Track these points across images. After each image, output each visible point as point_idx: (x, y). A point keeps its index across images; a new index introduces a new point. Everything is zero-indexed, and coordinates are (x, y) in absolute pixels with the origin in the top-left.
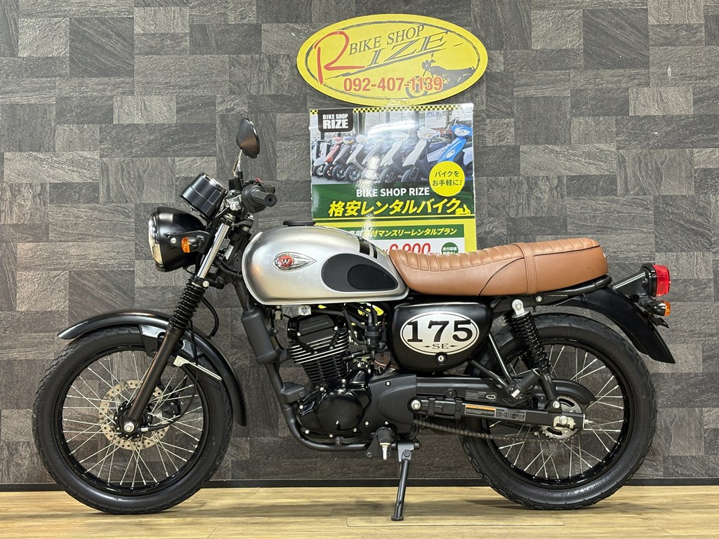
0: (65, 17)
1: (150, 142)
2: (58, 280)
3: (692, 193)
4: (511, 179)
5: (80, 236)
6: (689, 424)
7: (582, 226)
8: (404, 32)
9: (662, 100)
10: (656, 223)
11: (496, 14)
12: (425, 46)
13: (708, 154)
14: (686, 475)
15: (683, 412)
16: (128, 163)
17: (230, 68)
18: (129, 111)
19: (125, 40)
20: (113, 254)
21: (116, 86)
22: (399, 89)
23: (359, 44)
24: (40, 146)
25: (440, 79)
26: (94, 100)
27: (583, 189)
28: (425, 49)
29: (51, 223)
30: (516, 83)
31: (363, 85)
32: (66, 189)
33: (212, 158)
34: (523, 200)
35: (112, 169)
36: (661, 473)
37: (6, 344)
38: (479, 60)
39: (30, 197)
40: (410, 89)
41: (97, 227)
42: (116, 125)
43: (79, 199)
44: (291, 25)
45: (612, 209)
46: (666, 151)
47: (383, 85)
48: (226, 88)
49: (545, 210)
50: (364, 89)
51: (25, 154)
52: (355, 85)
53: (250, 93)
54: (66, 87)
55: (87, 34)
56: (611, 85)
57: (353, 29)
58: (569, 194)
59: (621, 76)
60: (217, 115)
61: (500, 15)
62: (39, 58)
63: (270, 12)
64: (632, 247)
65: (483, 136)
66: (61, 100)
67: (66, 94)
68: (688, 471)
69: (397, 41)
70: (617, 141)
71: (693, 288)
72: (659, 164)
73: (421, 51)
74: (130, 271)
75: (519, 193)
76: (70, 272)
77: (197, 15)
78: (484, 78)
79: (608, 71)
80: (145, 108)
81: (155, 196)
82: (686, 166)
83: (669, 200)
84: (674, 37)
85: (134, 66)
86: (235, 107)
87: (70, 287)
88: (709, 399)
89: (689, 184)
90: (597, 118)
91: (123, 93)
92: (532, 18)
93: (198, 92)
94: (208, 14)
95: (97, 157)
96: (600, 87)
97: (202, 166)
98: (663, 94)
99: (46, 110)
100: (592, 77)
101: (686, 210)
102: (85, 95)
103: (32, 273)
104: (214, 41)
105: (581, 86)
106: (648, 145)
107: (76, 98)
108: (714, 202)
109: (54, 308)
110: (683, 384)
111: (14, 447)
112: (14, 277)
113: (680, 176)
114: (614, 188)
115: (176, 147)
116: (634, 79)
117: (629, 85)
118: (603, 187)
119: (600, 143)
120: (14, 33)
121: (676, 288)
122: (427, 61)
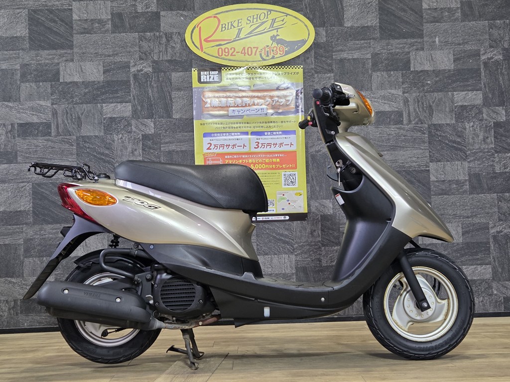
0: (24, 9)
1: (85, 94)
2: (25, 189)
3: (453, 122)
5: (39, 159)
7: (380, 146)
8: (258, 17)
9: (432, 59)
10: (430, 143)
11: (320, 3)
12: (272, 25)
13: (464, 95)
16: (71, 109)
17: (139, 42)
18: (70, 73)
19: (66, 24)
21: (61, 56)
22: (255, 55)
23: (227, 24)
24: (10, 98)
25: (283, 47)
27: (381, 120)
28: (273, 27)
29: (18, 150)
30: (334, 49)
31: (231, 52)
32: (28, 127)
33: (128, 104)
35: (60, 112)
38: (309, 34)
39: (4, 133)
40: (263, 55)
41: (50, 153)
42: (62, 82)
43: (37, 134)
44: (181, 12)
45: (400, 134)
46: (436, 94)
47: (244, 52)
48: (137, 56)
50: (231, 55)
51: (0, 104)
52: (225, 52)
53: (153, 59)
54: (27, 57)
55: (40, 21)
56: (398, 50)
57: (223, 14)
59: (405, 43)
60: (131, 74)
61: (322, 3)
62: (7, 38)
63: (166, 3)
64: (414, 159)
65: (312, 86)
66: (24, 66)
67: (27, 62)
69: (253, 22)
70: (403, 88)
71: (455, 186)
72: (431, 102)
73: (269, 28)
76: (33, 184)
77: (116, 7)
78: (313, 46)
79: (396, 40)
80: (82, 71)
81: (89, 130)
82: (449, 104)
83: (438, 127)
84: (440, 17)
85: (73, 42)
86: (144, 69)
87: (33, 194)
88: (467, 260)
89: (452, 116)
90: (389, 72)
91: (66, 61)
92: (344, 5)
93: (118, 59)
94: (124, 5)
95: (49, 105)
96: (391, 51)
97: (121, 110)
98: (433, 56)
99: (13, 73)
100: (385, 45)
101: (450, 133)
102: (40, 62)
103: (6, 185)
104: (127, 24)
105: (378, 51)
106: (424, 90)
107: (34, 64)
108: (468, 127)
109: (22, 209)
110: (449, 250)
113: (445, 111)
114: (402, 119)
115: (103, 97)
116: (414, 46)
117: (410, 50)
118: (394, 119)
119: (391, 89)
121: (444, 186)
122: (274, 35)
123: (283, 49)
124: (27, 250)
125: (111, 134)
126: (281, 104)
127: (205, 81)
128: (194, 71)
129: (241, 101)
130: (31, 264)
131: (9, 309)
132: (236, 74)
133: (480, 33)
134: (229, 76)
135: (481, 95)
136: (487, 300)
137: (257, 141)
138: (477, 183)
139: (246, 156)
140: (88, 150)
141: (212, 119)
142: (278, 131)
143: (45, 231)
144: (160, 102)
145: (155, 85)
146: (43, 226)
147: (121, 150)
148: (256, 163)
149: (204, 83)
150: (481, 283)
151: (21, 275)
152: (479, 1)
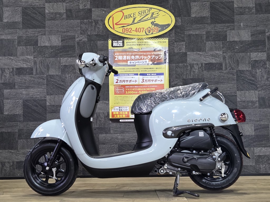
0: (20, 7)
1: (52, 52)
2: (19, 103)
3: (250, 69)
4: (184, 65)
5: (27, 87)
7: (210, 82)
8: (145, 11)
9: (239, 35)
10: (237, 80)
11: (178, 4)
12: (152, 16)
13: (256, 55)
14: (248, 172)
16: (44, 60)
17: (81, 25)
18: (44, 41)
19: (42, 15)
20: (38, 93)
21: (39, 32)
22: (143, 32)
23: (128, 16)
24: (12, 54)
25: (158, 28)
26: (31, 37)
27: (210, 68)
28: (152, 17)
29: (16, 82)
30: (185, 29)
31: (129, 30)
32: (21, 70)
33: (74, 58)
34: (188, 72)
35: (38, 62)
38: (172, 21)
39: (8, 73)
40: (147, 32)
41: (33, 84)
42: (39, 46)
43: (26, 73)
44: (103, 9)
45: (221, 75)
46: (241, 54)
47: (136, 30)
48: (79, 32)
49: (197, 76)
50: (130, 32)
51: (6, 57)
52: (126, 30)
53: (88, 34)
54: (21, 33)
55: (28, 13)
56: (220, 30)
57: (125, 10)
58: (205, 70)
59: (224, 26)
60: (76, 42)
61: (179, 4)
62: (11, 22)
63: (95, 4)
64: (228, 89)
65: (173, 49)
66: (19, 37)
67: (21, 35)
69: (142, 14)
70: (223, 50)
71: (251, 104)
72: (238, 58)
73: (150, 18)
74: (44, 99)
75: (187, 70)
76: (23, 100)
77: (68, 6)
78: (174, 27)
79: (219, 24)
80: (50, 40)
81: (52, 72)
82: (248, 59)
83: (242, 72)
84: (244, 12)
85: (45, 25)
86: (83, 39)
87: (23, 106)
88: (256, 144)
89: (249, 66)
90: (215, 42)
92: (191, 5)
93: (69, 34)
94: (72, 5)
95: (32, 58)
96: (216, 30)
97: (71, 61)
98: (240, 33)
99: (14, 41)
100: (213, 27)
101: (248, 75)
102: (28, 35)
103: (9, 100)
104: (74, 15)
105: (210, 30)
106: (234, 51)
107: (25, 36)
108: (258, 72)
109: (17, 113)
110: (247, 139)
111: (4, 164)
112: (3, 102)
113: (246, 63)
114: (222, 67)
115: (61, 54)
116: (229, 27)
117: (227, 30)
118: (217, 67)
119: (216, 51)
120: (2, 13)
121: (244, 104)
122: (153, 21)
124: (20, 136)
125: (65, 74)
126: (156, 59)
127: (115, 46)
128: (110, 40)
129: (134, 57)
130: (22, 143)
131: (10, 167)
132: (132, 42)
133: (265, 21)
134: (128, 44)
135: (266, 55)
136: (267, 166)
137: (143, 78)
138: (263, 103)
139: (137, 87)
140: (52, 83)
141: (119, 66)
142: (155, 73)
145: (89, 48)
146: (28, 123)
147: (70, 83)
148: (142, 90)
149: (115, 47)
150: (264, 157)
151: (16, 149)
152: (265, 3)
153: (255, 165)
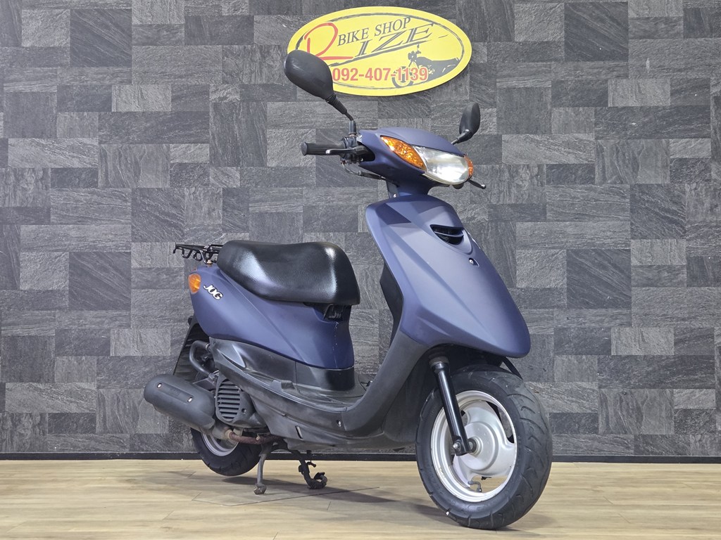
0: (66, 8)
1: (146, 129)
2: (59, 261)
3: (667, 182)
4: (493, 167)
5: (80, 219)
6: (660, 405)
7: (560, 214)
8: (392, 25)
9: (640, 92)
10: (632, 211)
11: (480, 8)
12: (411, 38)
13: (684, 144)
14: (656, 453)
15: (654, 392)
16: (126, 150)
17: (223, 58)
18: (126, 100)
19: (123, 31)
20: (110, 236)
21: (114, 75)
22: (386, 79)
23: (347, 35)
24: (42, 133)
25: (425, 69)
27: (562, 177)
28: (411, 41)
29: (52, 206)
30: (499, 74)
31: (351, 74)
32: (67, 174)
33: (205, 145)
34: (504, 188)
35: (110, 154)
36: (632, 451)
37: (10, 321)
38: (463, 51)
39: (33, 182)
40: (397, 80)
41: (96, 211)
42: (114, 112)
43: (79, 184)
44: (283, 17)
46: (643, 142)
47: (370, 75)
48: (219, 78)
49: (526, 197)
50: (352, 79)
51: (28, 140)
52: (343, 75)
53: (242, 82)
54: (66, 76)
55: (87, 25)
56: (590, 77)
57: (342, 21)
58: (548, 182)
59: (601, 68)
60: (210, 104)
61: (484, 7)
62: (42, 48)
63: (262, 4)
64: (609, 234)
66: (62, 88)
67: (68, 82)
68: (658, 449)
69: (384, 33)
70: (596, 131)
71: (666, 274)
72: (636, 153)
73: (407, 42)
74: (126, 253)
75: (501, 181)
76: (70, 253)
77: (192, 7)
78: (468, 68)
79: (588, 62)
80: (142, 96)
81: (151, 181)
82: (662, 156)
83: (645, 189)
84: (653, 30)
85: (131, 56)
86: (228, 96)
87: (70, 267)
88: (680, 381)
89: (665, 173)
90: (577, 108)
91: (121, 82)
92: (515, 11)
93: (193, 82)
94: (203, 6)
95: (96, 144)
96: (580, 78)
97: (196, 153)
98: (641, 86)
99: (48, 98)
100: (572, 69)
101: (661, 198)
102: (85, 83)
103: (34, 254)
104: (208, 32)
105: (562, 77)
106: (626, 135)
107: (76, 86)
108: (688, 190)
109: (55, 287)
110: (655, 366)
111: (17, 418)
112: (17, 258)
113: (656, 166)
114: (593, 176)
115: (171, 134)
116: (614, 71)
117: (608, 77)
118: (581, 176)
119: (580, 133)
120: (18, 23)
121: (650, 274)
122: (413, 52)
123: (426, 72)
124: (60, 346)
125: (180, 187)
130: (65, 365)
131: (34, 427)
133: (710, 54)
135: (710, 144)
136: (707, 439)
138: (699, 272)
140: (147, 208)
143: (85, 319)
144: (250, 143)
145: (243, 120)
146: (83, 312)
147: (194, 210)
150: (700, 414)
151: (51, 380)
152: (711, 8)
153: (673, 434)
